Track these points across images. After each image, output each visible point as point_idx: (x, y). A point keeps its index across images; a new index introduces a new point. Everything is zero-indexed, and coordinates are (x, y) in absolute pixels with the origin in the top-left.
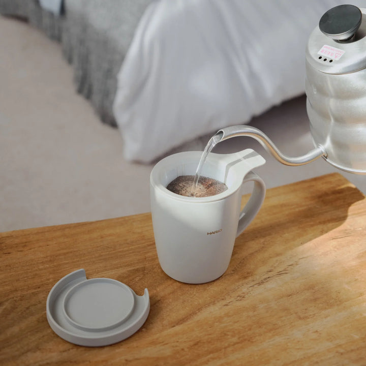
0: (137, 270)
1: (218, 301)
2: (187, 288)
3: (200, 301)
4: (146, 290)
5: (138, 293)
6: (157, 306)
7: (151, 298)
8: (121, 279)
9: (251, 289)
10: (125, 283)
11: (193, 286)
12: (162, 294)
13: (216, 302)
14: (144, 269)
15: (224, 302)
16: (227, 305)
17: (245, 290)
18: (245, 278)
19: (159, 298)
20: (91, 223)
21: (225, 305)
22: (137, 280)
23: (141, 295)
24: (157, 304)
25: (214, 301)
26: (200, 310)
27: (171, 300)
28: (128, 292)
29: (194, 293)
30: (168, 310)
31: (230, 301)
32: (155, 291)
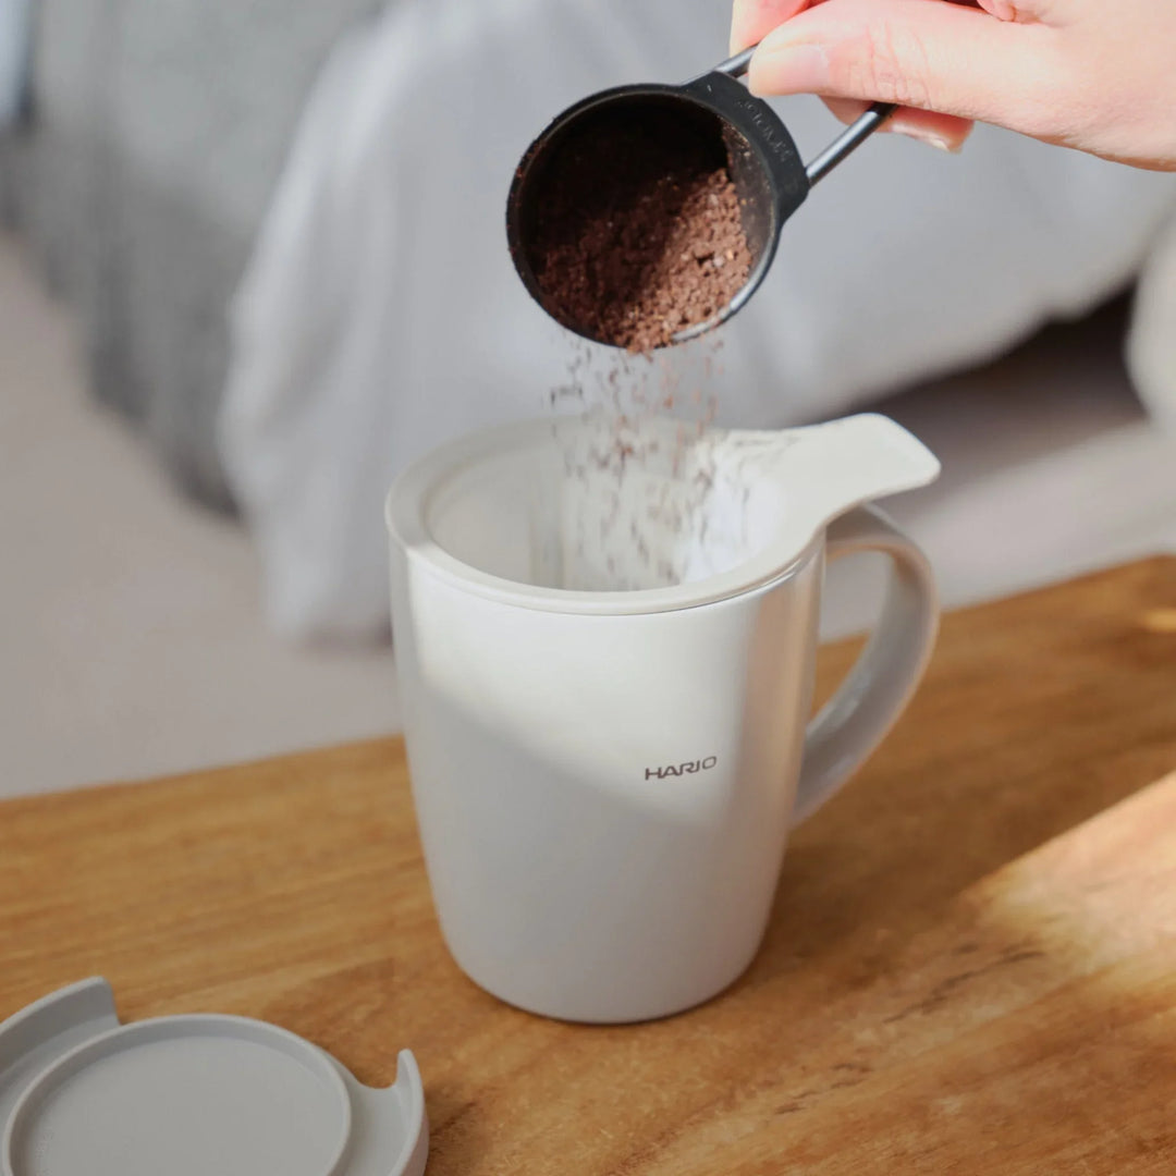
0: (357, 976)
1: (751, 1095)
2: (593, 1044)
3: (664, 1097)
4: (406, 1057)
5: (368, 1073)
6: (463, 1133)
7: (430, 1097)
8: (285, 1015)
9: (891, 1029)
10: (305, 1035)
11: (619, 1032)
12: (480, 1075)
13: (740, 1097)
14: (386, 970)
15: (779, 1098)
16: (793, 1108)
17: (866, 1036)
18: (860, 983)
19: (467, 1095)
20: (136, 788)
21: (782, 1111)
22: (359, 1015)
23: (383, 1084)
24: (459, 1123)
25: (732, 1096)
26: (666, 1137)
27: (524, 1101)
28: (321, 1074)
29: (635, 1063)
30: (517, 1146)
31: (801, 1090)
32: (447, 1065)
